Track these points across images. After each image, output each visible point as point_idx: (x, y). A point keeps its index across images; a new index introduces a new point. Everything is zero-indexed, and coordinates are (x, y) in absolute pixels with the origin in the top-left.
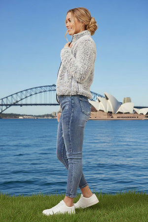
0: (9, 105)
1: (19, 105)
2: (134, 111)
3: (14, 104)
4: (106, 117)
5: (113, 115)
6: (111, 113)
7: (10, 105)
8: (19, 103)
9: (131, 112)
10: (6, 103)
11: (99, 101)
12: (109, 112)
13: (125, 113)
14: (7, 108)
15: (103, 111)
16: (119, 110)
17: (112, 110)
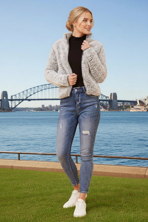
3: (26, 100)
7: (23, 100)
8: (28, 98)
14: (20, 102)
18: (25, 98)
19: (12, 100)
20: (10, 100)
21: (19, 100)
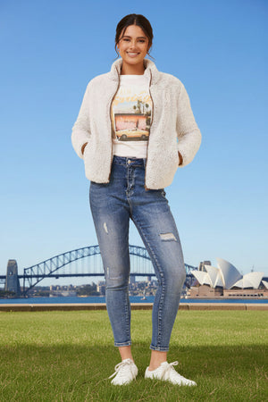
0: (40, 276)
1: (53, 276)
2: (261, 284)
3: (50, 276)
4: (212, 295)
5: (225, 292)
6: (221, 288)
7: (43, 277)
8: (54, 273)
9: (256, 287)
10: (36, 274)
11: (206, 271)
12: (217, 287)
13: (245, 289)
14: (40, 280)
15: (209, 285)
16: (238, 284)
17: (223, 284)
18: (47, 273)
19: (25, 277)
20: (21, 277)
21: (38, 276)
